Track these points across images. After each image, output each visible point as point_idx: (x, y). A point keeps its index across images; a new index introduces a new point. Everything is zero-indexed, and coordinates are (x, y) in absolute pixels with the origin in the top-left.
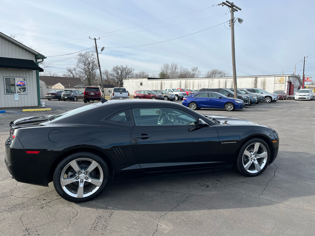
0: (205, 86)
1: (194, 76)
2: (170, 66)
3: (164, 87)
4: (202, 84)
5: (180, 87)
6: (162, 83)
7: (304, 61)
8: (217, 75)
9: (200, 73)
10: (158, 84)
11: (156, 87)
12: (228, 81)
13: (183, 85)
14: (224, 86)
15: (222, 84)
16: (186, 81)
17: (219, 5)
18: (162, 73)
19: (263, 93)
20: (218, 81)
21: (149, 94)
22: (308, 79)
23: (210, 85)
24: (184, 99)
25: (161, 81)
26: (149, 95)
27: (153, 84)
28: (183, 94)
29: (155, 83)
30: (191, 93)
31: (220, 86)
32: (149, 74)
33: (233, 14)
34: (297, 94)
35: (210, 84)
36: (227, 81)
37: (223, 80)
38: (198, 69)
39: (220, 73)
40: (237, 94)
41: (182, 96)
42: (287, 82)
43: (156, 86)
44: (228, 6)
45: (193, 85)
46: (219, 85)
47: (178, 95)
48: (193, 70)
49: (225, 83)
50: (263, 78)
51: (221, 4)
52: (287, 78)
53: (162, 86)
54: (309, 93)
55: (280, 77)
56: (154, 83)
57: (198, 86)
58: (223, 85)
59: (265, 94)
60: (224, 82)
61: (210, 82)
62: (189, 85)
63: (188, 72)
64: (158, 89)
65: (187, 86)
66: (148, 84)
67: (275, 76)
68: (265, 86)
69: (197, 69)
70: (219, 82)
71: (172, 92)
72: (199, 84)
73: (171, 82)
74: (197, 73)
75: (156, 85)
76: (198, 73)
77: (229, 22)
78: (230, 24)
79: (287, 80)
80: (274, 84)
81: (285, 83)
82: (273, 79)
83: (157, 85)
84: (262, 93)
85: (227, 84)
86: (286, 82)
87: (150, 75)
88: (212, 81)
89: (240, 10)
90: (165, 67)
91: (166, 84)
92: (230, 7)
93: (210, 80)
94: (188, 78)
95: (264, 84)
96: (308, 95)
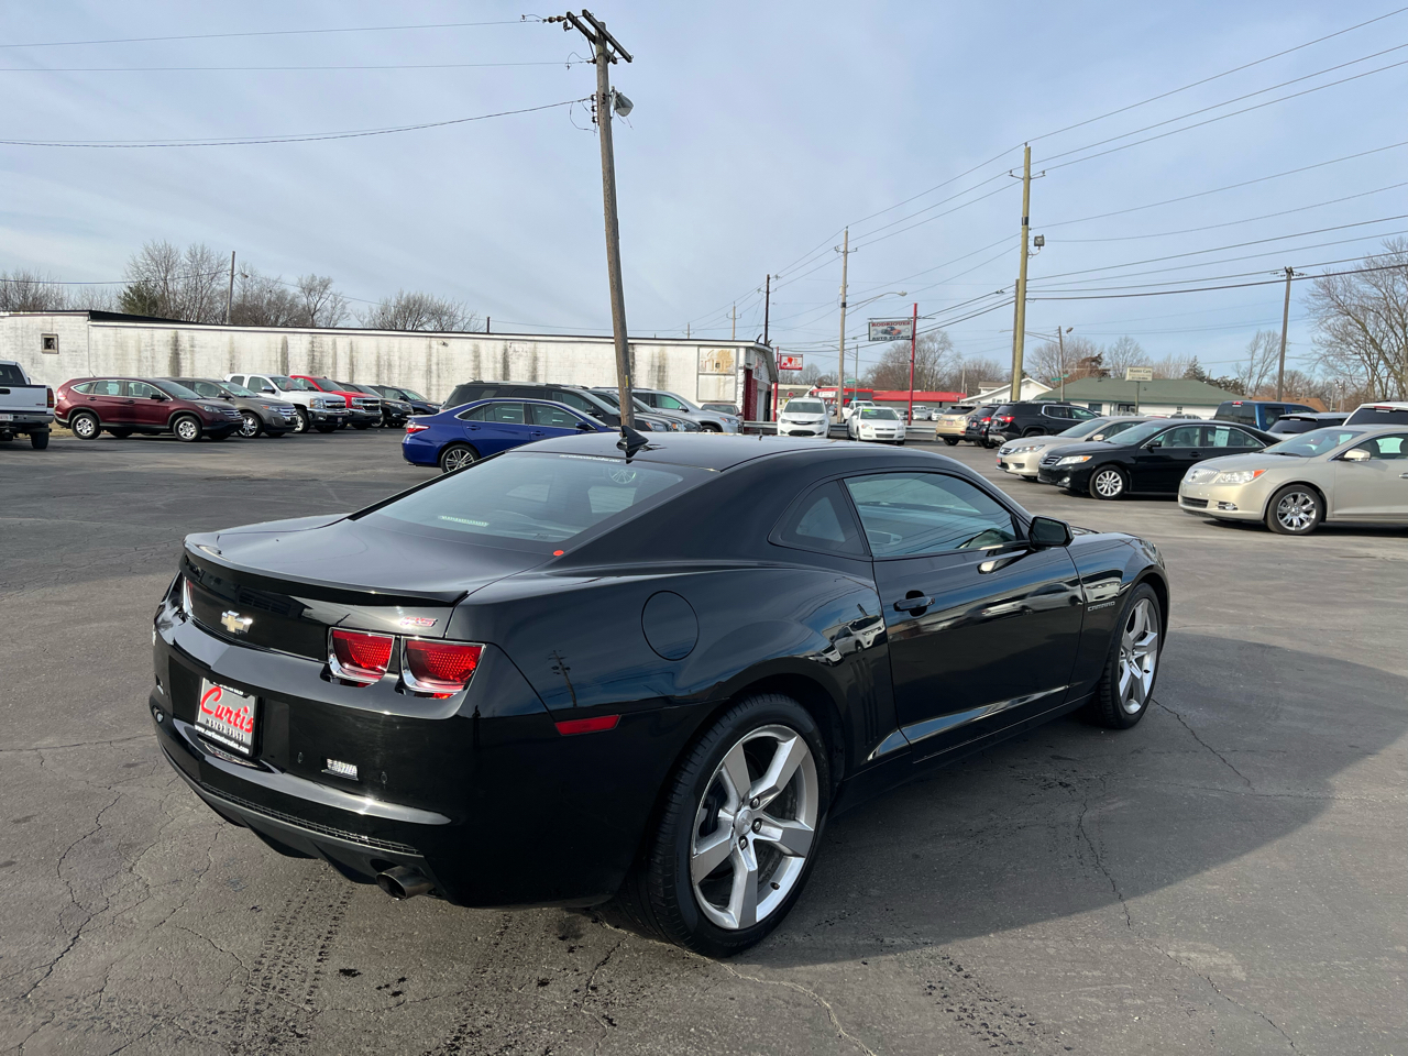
0: (409, 368)
1: (315, 317)
2: (184, 258)
3: (192, 363)
4: (396, 360)
5: (283, 370)
6: (176, 341)
7: (768, 293)
8: (424, 319)
9: (343, 307)
10: (156, 348)
11: (139, 361)
12: (515, 351)
13: (298, 358)
14: (500, 371)
15: (491, 365)
16: (312, 343)
17: (551, 20)
18: (137, 291)
19: (689, 408)
20: (472, 348)
21: (153, 397)
22: (790, 360)
23: (434, 367)
24: (412, 431)
25: (171, 333)
26: (154, 402)
27: (121, 346)
28: (329, 404)
29: (139, 341)
30: (365, 402)
31: (479, 374)
32: (66, 294)
33: (604, 74)
34: (784, 416)
35: (434, 360)
36: (510, 351)
37: (495, 348)
38: (333, 288)
39: (437, 313)
40: (631, 414)
41: (324, 411)
42: (741, 368)
43: (144, 354)
44: (586, 32)
45: (352, 364)
46: (477, 367)
47: (308, 406)
48: (309, 290)
49: (501, 361)
50: (657, 349)
51: (559, 19)
52: (742, 352)
53: (181, 356)
54: (821, 412)
55: (716, 350)
56: (132, 343)
57: (378, 366)
58: (495, 368)
59: (697, 414)
60: (500, 357)
61: (434, 351)
62: (328, 361)
63: (281, 297)
64: (153, 372)
65: (321, 363)
66: (92, 343)
67: (702, 343)
68: (663, 381)
69: (325, 287)
70: (477, 356)
71: (273, 392)
72: (378, 357)
73: (232, 343)
74: (329, 304)
75: (140, 352)
76: (333, 308)
77: (589, 104)
78: (593, 110)
79: (742, 363)
80: (698, 374)
81: (735, 375)
82: (689, 353)
83: (149, 354)
84: (686, 411)
85: (512, 367)
86: (737, 368)
87: (72, 297)
88: (441, 347)
89: (629, 59)
90: (153, 259)
91: (202, 347)
92: (592, 38)
93: (435, 343)
94: (287, 326)
95: (659, 371)
96: (821, 422)
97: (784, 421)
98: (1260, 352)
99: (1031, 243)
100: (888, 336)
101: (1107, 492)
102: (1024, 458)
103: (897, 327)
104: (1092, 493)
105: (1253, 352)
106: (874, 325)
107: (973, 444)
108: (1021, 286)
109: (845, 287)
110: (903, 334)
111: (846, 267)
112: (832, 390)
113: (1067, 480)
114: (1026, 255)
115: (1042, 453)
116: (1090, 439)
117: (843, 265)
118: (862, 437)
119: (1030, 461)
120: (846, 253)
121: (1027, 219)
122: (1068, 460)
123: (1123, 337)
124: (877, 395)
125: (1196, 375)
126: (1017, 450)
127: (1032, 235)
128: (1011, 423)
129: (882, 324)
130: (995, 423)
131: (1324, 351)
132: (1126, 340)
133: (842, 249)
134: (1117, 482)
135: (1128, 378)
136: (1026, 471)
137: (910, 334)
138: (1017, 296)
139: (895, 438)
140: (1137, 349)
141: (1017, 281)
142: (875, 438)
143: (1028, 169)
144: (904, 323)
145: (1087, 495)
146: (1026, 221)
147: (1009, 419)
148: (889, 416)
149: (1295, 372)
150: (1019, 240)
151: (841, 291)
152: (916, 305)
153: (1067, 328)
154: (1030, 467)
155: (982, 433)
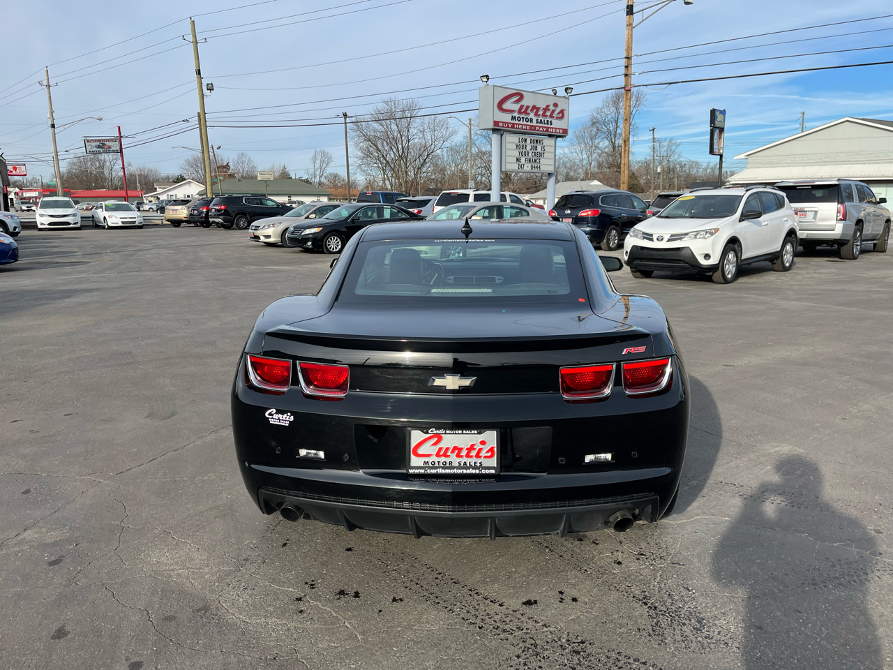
22: (15, 169)
34: (41, 211)
54: (72, 207)
96: (74, 215)
97: (42, 215)
98: (318, 162)
99: (205, 88)
100: (101, 150)
101: (333, 249)
102: (270, 231)
103: (107, 143)
104: (325, 251)
105: (315, 162)
106: (88, 141)
107: (193, 225)
108: (202, 117)
109: (52, 112)
110: (113, 149)
111: (50, 97)
112: (35, 190)
113: (310, 243)
114: (203, 96)
115: (281, 228)
116: (307, 217)
117: (47, 96)
118: (110, 225)
119: (274, 232)
120: (49, 86)
121: (199, 70)
122: (308, 231)
123: (240, 152)
124: (73, 193)
125: (285, 176)
126: (264, 227)
127: (204, 82)
128: (225, 210)
129: (95, 141)
130: (213, 210)
131: (360, 162)
132: (243, 155)
133: (45, 83)
134: (338, 243)
135: (259, 179)
136: (271, 240)
137: (118, 148)
138: (200, 124)
139: (137, 224)
140: (250, 160)
141: (199, 114)
142: (121, 224)
143: (195, 36)
144: (112, 140)
145: (322, 252)
146: (199, 72)
147: (223, 207)
148: (128, 209)
149: (336, 174)
150: (196, 85)
151: (48, 115)
152: (119, 127)
153: (217, 147)
154: (274, 237)
155: (202, 217)
